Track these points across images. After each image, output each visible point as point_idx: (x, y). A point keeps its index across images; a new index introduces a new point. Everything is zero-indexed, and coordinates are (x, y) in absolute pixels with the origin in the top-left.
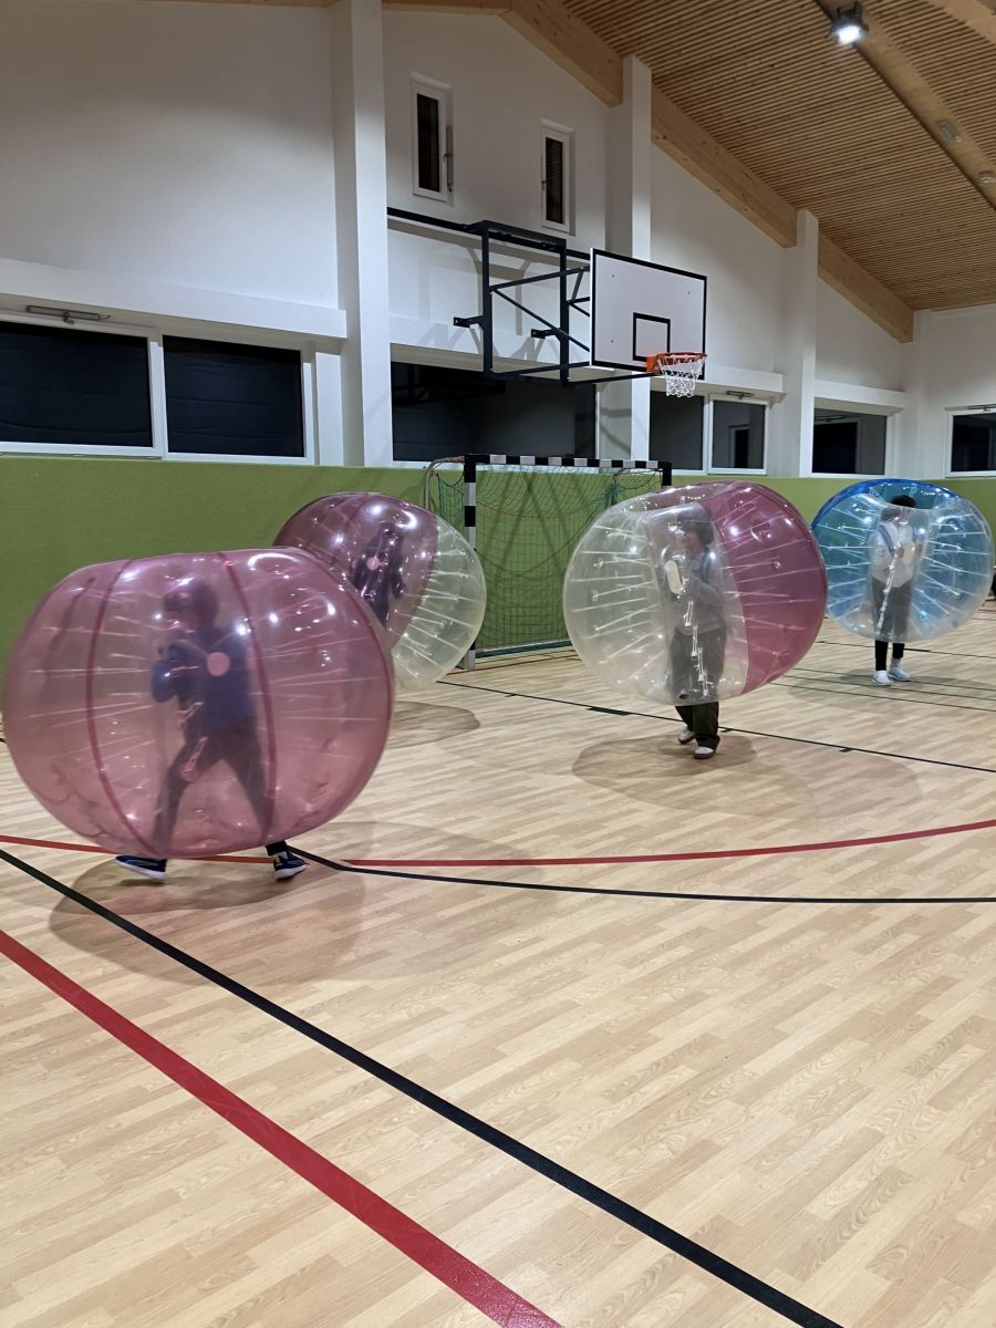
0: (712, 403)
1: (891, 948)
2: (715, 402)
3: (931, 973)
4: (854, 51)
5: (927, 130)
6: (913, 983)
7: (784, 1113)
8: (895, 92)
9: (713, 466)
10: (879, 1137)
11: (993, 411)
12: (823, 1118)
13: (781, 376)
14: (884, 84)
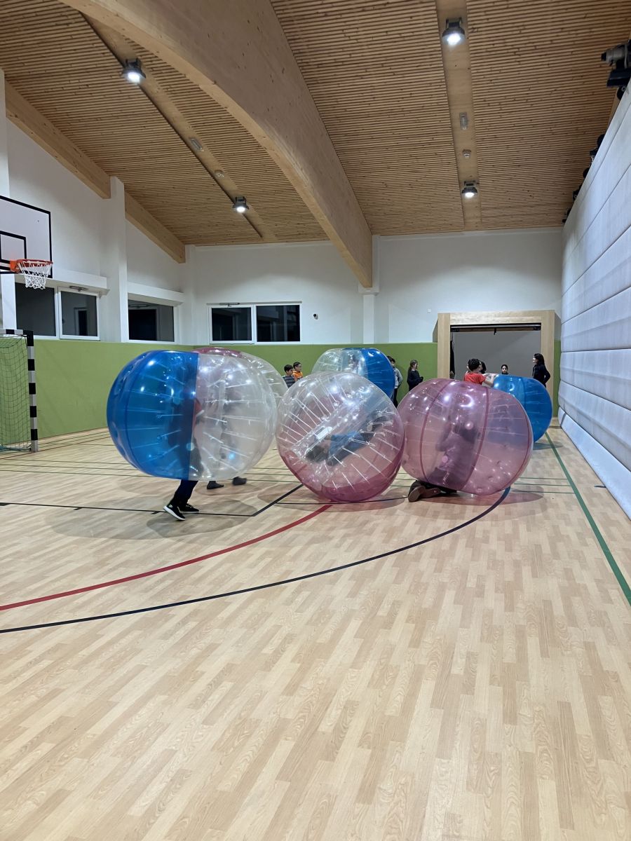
0: (60, 293)
1: (181, 633)
2: (62, 292)
3: (205, 643)
4: (138, 87)
5: (184, 141)
6: (194, 652)
7: (114, 755)
8: (164, 116)
9: (63, 334)
10: (173, 753)
11: (233, 306)
12: (139, 752)
13: (105, 279)
14: (157, 111)
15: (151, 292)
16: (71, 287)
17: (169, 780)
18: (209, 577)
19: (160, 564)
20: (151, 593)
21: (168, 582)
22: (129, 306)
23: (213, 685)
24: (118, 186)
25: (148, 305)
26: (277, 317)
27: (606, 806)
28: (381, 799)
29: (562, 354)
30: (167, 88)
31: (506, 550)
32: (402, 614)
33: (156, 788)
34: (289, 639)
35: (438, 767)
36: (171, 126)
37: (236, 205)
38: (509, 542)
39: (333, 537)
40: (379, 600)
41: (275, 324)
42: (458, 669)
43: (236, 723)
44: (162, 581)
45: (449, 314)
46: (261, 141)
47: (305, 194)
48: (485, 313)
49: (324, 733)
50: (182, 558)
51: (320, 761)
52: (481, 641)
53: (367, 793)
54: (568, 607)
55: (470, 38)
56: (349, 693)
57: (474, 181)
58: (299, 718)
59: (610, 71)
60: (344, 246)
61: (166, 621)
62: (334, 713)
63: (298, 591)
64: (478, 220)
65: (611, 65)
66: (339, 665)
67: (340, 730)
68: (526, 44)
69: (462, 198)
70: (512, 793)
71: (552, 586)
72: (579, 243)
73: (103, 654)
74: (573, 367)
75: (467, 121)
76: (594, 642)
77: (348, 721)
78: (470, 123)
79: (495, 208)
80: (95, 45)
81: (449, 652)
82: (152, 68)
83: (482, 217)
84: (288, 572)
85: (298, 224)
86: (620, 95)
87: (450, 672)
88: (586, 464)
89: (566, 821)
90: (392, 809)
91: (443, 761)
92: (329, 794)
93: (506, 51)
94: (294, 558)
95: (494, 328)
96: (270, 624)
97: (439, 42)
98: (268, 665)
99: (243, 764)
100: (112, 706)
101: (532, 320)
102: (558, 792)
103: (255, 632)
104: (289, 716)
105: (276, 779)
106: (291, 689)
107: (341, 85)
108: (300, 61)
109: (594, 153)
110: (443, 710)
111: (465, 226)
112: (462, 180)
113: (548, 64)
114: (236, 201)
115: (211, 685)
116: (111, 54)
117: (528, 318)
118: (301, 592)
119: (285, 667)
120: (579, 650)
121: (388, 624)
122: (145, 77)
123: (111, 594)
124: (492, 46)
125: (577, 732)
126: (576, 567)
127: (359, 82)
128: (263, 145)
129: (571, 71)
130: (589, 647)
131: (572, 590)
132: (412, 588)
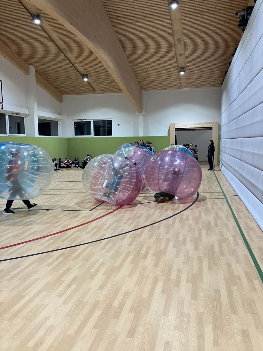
0: (8, 116)
2: (9, 115)
3: (66, 268)
4: (39, 26)
5: (60, 50)
6: (61, 271)
7: (22, 320)
8: (51, 39)
9: (10, 133)
10: (48, 318)
11: (83, 121)
12: (33, 318)
13: (28, 109)
14: (48, 37)
15: (48, 115)
16: (13, 113)
17: (46, 330)
18: (69, 238)
19: (48, 233)
20: (44, 246)
21: (52, 241)
22: (38, 121)
23: (68, 286)
24: (32, 69)
25: (47, 120)
26: (103, 125)
27: (233, 335)
28: (138, 336)
29: (221, 140)
30: (52, 27)
31: (196, 223)
32: (151, 252)
33: (40, 333)
34: (102, 265)
35: (162, 320)
36: (55, 43)
37: (83, 78)
38: (197, 220)
39: (124, 219)
40: (141, 247)
41: (102, 128)
42: (173, 277)
43: (77, 303)
44: (49, 240)
45: (174, 124)
46: (93, 50)
47: (112, 72)
48: (189, 123)
49: (115, 307)
50: (58, 230)
51: (112, 319)
52: (184, 264)
53: (132, 333)
54: (221, 247)
55: (181, 6)
56: (127, 288)
57: (184, 67)
58: (104, 300)
59: (239, 21)
60: (130, 96)
61: (50, 258)
62: (120, 297)
63: (107, 244)
64: (186, 84)
65: (240, 17)
66: (123, 276)
67: (122, 305)
68: (205, 8)
69: (179, 75)
70: (194, 331)
71: (214, 239)
72: (228, 93)
73: (21, 274)
74: (225, 145)
75: (180, 42)
76: (231, 263)
77: (125, 301)
78: (182, 43)
79: (193, 79)
80: (20, 8)
81: (170, 269)
82: (45, 18)
83: (188, 82)
84: (103, 235)
85: (110, 85)
86: (243, 30)
87: (170, 277)
88: (231, 186)
89: (216, 343)
90: (142, 340)
91: (165, 317)
92: (115, 334)
93: (196, 12)
94: (106, 229)
95: (193, 129)
96: (94, 258)
97: (168, 7)
98: (93, 277)
99: (79, 322)
100: (23, 297)
101: (209, 126)
102: (213, 329)
103: (88, 262)
104: (100, 299)
105: (93, 328)
106: (101, 287)
107: (127, 26)
108: (109, 15)
109: (233, 55)
110: (166, 295)
111: (180, 87)
112: (179, 67)
113: (214, 17)
114: (84, 76)
115: (67, 286)
116: (27, 12)
117: (207, 125)
118: (108, 244)
119: (100, 277)
120: (224, 267)
121: (145, 257)
122: (42, 22)
123: (26, 247)
124: (190, 9)
125: (222, 303)
126: (225, 231)
127: (135, 25)
128: (94, 52)
129: (224, 20)
130: (229, 265)
131: (222, 240)
132: (156, 241)
